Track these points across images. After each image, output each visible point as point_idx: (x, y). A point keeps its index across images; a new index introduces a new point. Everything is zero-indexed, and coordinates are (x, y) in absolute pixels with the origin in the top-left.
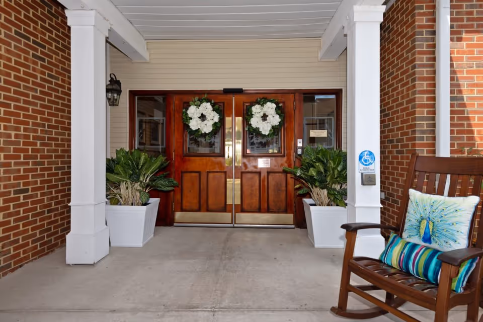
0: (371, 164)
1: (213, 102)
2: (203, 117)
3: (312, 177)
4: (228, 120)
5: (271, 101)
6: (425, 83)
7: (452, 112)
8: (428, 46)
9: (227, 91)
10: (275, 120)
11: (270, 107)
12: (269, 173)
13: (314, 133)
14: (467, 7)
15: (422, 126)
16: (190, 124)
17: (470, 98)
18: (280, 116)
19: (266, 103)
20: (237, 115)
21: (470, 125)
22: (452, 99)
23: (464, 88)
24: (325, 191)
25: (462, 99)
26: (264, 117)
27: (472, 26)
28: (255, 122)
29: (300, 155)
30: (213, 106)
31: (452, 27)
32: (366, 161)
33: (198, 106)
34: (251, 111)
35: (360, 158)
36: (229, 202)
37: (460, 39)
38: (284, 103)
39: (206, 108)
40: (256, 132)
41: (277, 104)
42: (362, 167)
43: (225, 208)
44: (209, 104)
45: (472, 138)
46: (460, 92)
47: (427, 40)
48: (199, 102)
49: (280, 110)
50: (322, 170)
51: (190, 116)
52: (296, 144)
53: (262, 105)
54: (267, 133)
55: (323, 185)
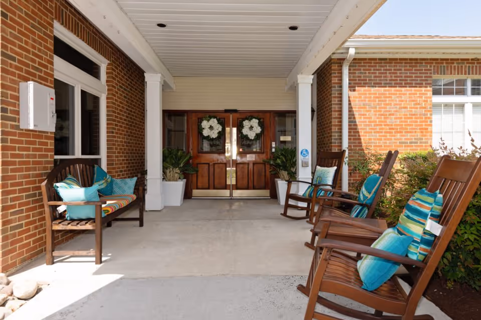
0: (307, 156)
1: (218, 118)
2: (211, 128)
3: (278, 164)
4: (228, 129)
5: (256, 118)
6: (337, 113)
7: (349, 129)
8: (338, 94)
9: (227, 111)
10: (258, 130)
11: (255, 122)
12: (254, 164)
13: (282, 138)
14: (358, 73)
15: (335, 136)
16: (203, 133)
17: (360, 122)
18: (261, 128)
19: (252, 119)
20: (233, 126)
21: (359, 136)
22: (349, 122)
23: (357, 116)
24: (286, 173)
25: (355, 122)
26: (251, 128)
27: (361, 84)
28: (245, 131)
29: (273, 152)
30: (218, 121)
31: (349, 84)
32: (304, 154)
33: (208, 121)
34: (243, 124)
35: (301, 153)
36: (228, 183)
37: (354, 90)
38: (263, 119)
39: (214, 122)
40: (246, 137)
41: (259, 119)
42: (302, 157)
43: (225, 187)
44: (215, 119)
45: (361, 143)
46: (354, 118)
47: (338, 90)
48: (209, 118)
49: (261, 124)
50: (285, 161)
51: (203, 127)
52: (271, 145)
53: (250, 121)
54: (253, 138)
55: (285, 169)
